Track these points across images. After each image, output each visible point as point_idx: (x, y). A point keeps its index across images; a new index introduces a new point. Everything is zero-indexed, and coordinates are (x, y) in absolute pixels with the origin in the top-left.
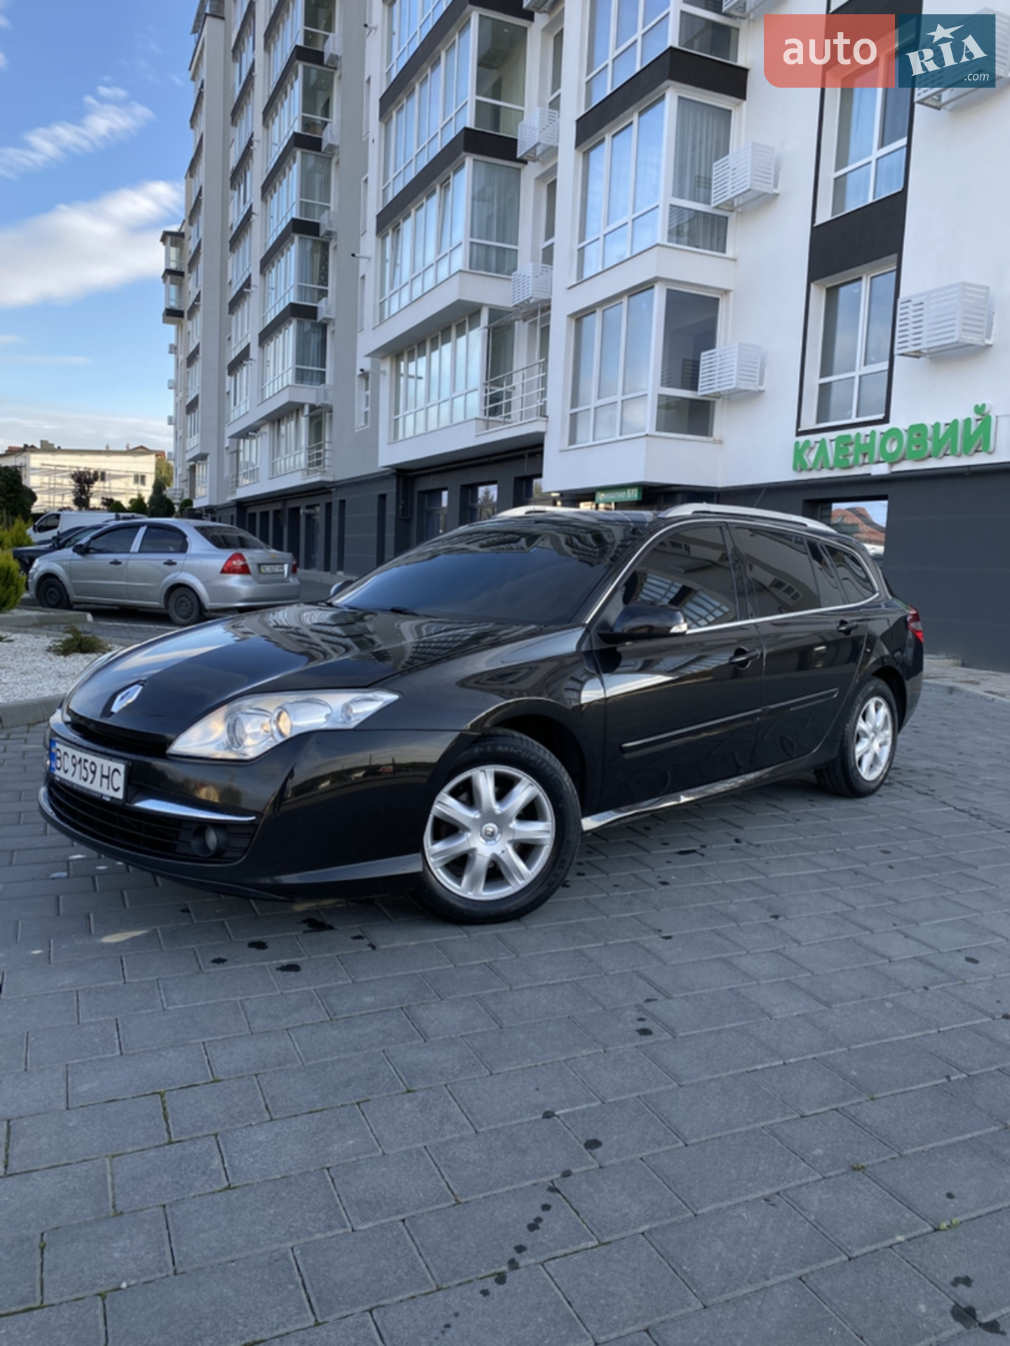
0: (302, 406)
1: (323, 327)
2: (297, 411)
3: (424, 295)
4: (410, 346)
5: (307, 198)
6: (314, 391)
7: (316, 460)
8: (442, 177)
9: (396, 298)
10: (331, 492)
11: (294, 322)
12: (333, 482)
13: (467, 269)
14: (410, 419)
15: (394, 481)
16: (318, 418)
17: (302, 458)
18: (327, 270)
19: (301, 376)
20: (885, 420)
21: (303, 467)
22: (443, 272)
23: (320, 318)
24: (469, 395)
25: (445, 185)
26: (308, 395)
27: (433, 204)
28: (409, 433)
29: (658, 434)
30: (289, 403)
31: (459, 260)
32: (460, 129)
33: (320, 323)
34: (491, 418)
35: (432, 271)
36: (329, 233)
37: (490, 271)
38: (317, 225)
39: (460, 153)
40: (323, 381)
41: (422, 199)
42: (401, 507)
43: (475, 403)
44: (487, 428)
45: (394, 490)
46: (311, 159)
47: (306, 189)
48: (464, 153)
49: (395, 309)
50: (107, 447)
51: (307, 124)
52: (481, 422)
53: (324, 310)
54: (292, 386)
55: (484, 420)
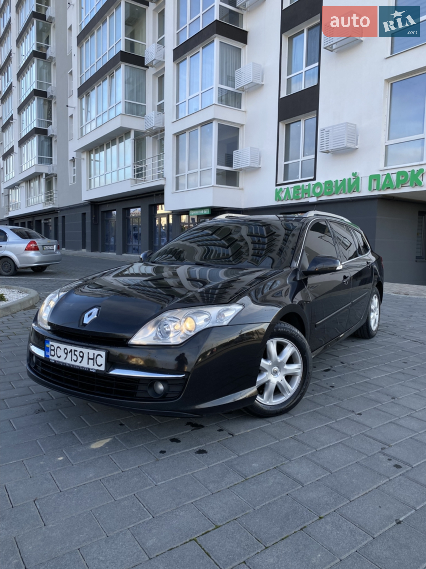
0: (42, 174)
1: (51, 139)
2: (39, 176)
3: (103, 125)
4: (96, 147)
5: (40, 80)
6: (48, 167)
7: (49, 198)
8: (110, 73)
9: (89, 126)
10: (57, 212)
11: (37, 136)
12: (59, 208)
13: (124, 113)
14: (97, 179)
15: (90, 207)
16: (50, 179)
17: (43, 198)
18: (51, 113)
19: (41, 161)
20: (314, 179)
21: (43, 202)
22: (112, 115)
23: (48, 135)
24: (126, 169)
25: (112, 76)
26: (45, 169)
27: (105, 84)
28: (97, 185)
29: (217, 185)
30: (36, 173)
31: (120, 109)
32: (118, 51)
33: (49, 137)
34: (137, 179)
35: (107, 114)
36: (52, 96)
37: (134, 115)
38: (46, 92)
39: (119, 62)
40: (51, 163)
41: (100, 82)
42: (93, 219)
43: (130, 172)
44: (136, 183)
45: (90, 211)
46: (41, 63)
47: (39, 76)
48: (120, 62)
49: (88, 130)
51: (39, 47)
52: (133, 180)
53: (51, 131)
54: (37, 165)
55: (134, 180)
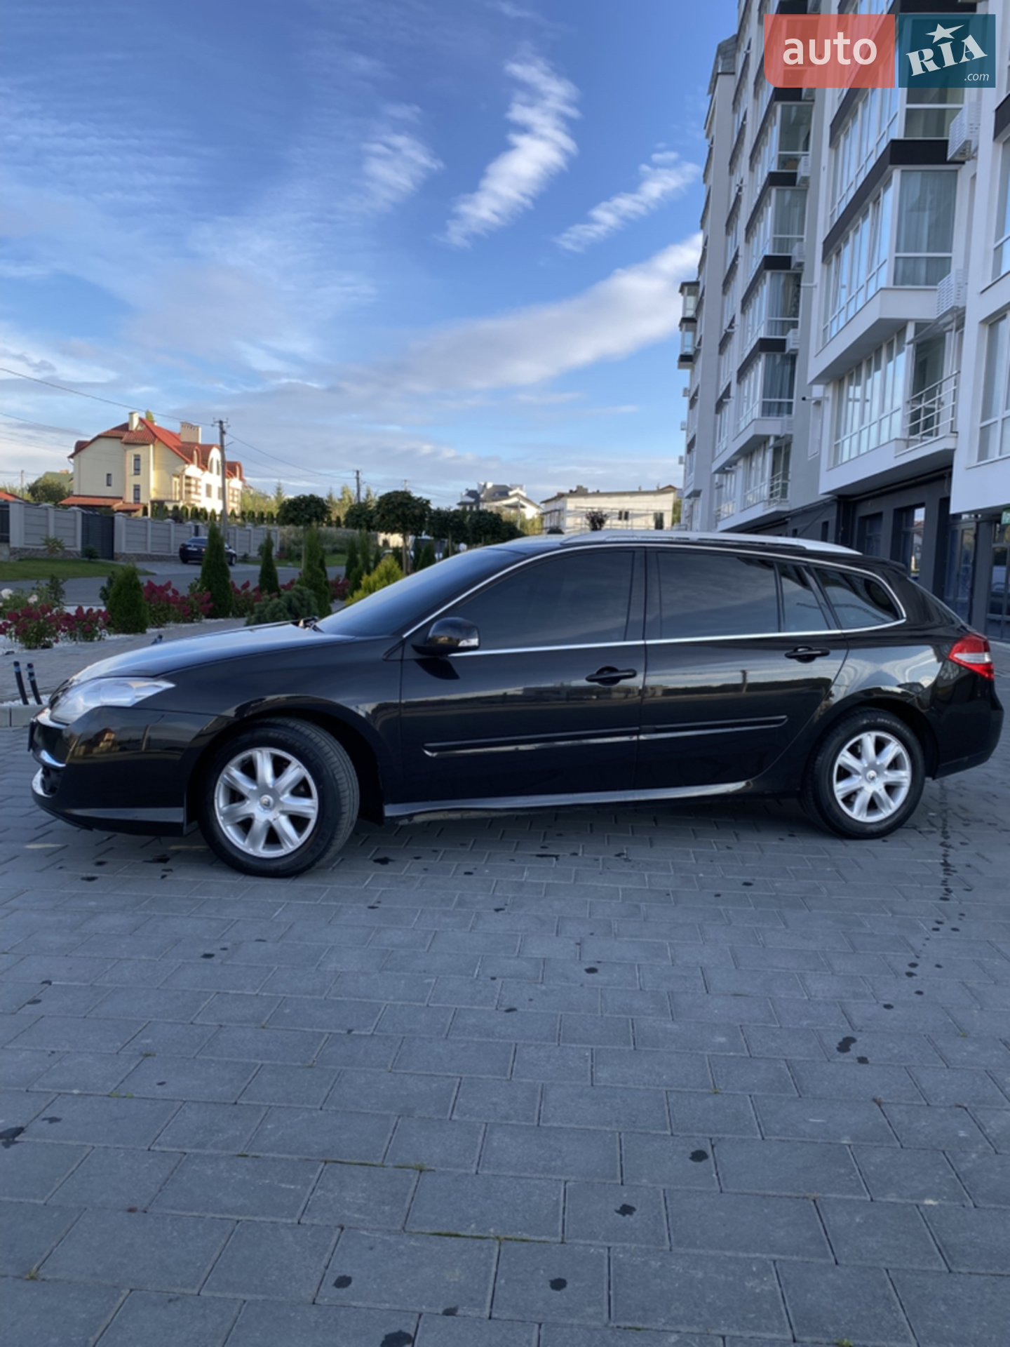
0: (768, 438)
1: (793, 358)
2: (765, 443)
3: (855, 315)
4: (850, 369)
5: (780, 233)
6: (780, 422)
7: (780, 489)
8: (872, 196)
9: (835, 322)
10: (787, 523)
11: (763, 356)
12: (789, 512)
13: (891, 286)
14: (847, 443)
15: (835, 507)
16: (782, 450)
17: (765, 491)
18: (798, 301)
19: (767, 409)
21: (765, 499)
22: (872, 292)
23: (787, 350)
24: (894, 415)
25: (877, 202)
26: (773, 427)
27: (866, 226)
28: (845, 458)
30: (755, 437)
31: (885, 277)
32: (889, 140)
33: (788, 354)
34: (912, 437)
35: (863, 291)
36: (800, 265)
37: (918, 284)
38: (789, 258)
39: (886, 168)
40: (790, 412)
41: (858, 220)
42: (840, 534)
43: (897, 424)
44: (908, 447)
45: (834, 517)
46: (788, 193)
47: (782, 225)
48: (890, 167)
49: (834, 333)
50: (640, 488)
51: (784, 161)
52: (902, 442)
53: (791, 342)
54: (758, 419)
55: (905, 440)
